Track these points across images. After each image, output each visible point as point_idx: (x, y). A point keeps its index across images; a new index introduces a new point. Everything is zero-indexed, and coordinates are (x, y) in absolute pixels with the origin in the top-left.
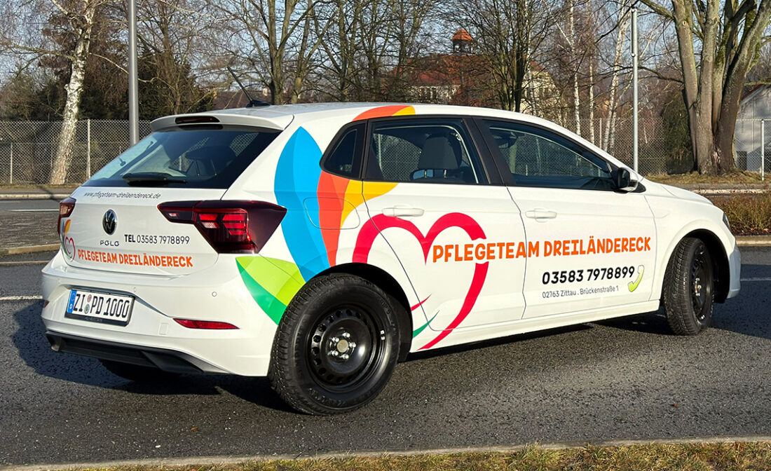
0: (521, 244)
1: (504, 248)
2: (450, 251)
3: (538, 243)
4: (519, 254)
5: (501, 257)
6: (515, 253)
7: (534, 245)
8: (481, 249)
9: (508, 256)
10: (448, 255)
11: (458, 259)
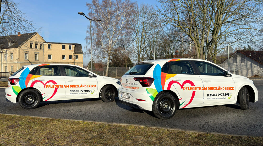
0: (203, 87)
1: (199, 88)
2: (187, 88)
3: (206, 87)
4: (202, 89)
5: (198, 90)
6: (201, 89)
7: (205, 87)
8: (193, 88)
9: (200, 90)
10: (186, 89)
11: (189, 90)
